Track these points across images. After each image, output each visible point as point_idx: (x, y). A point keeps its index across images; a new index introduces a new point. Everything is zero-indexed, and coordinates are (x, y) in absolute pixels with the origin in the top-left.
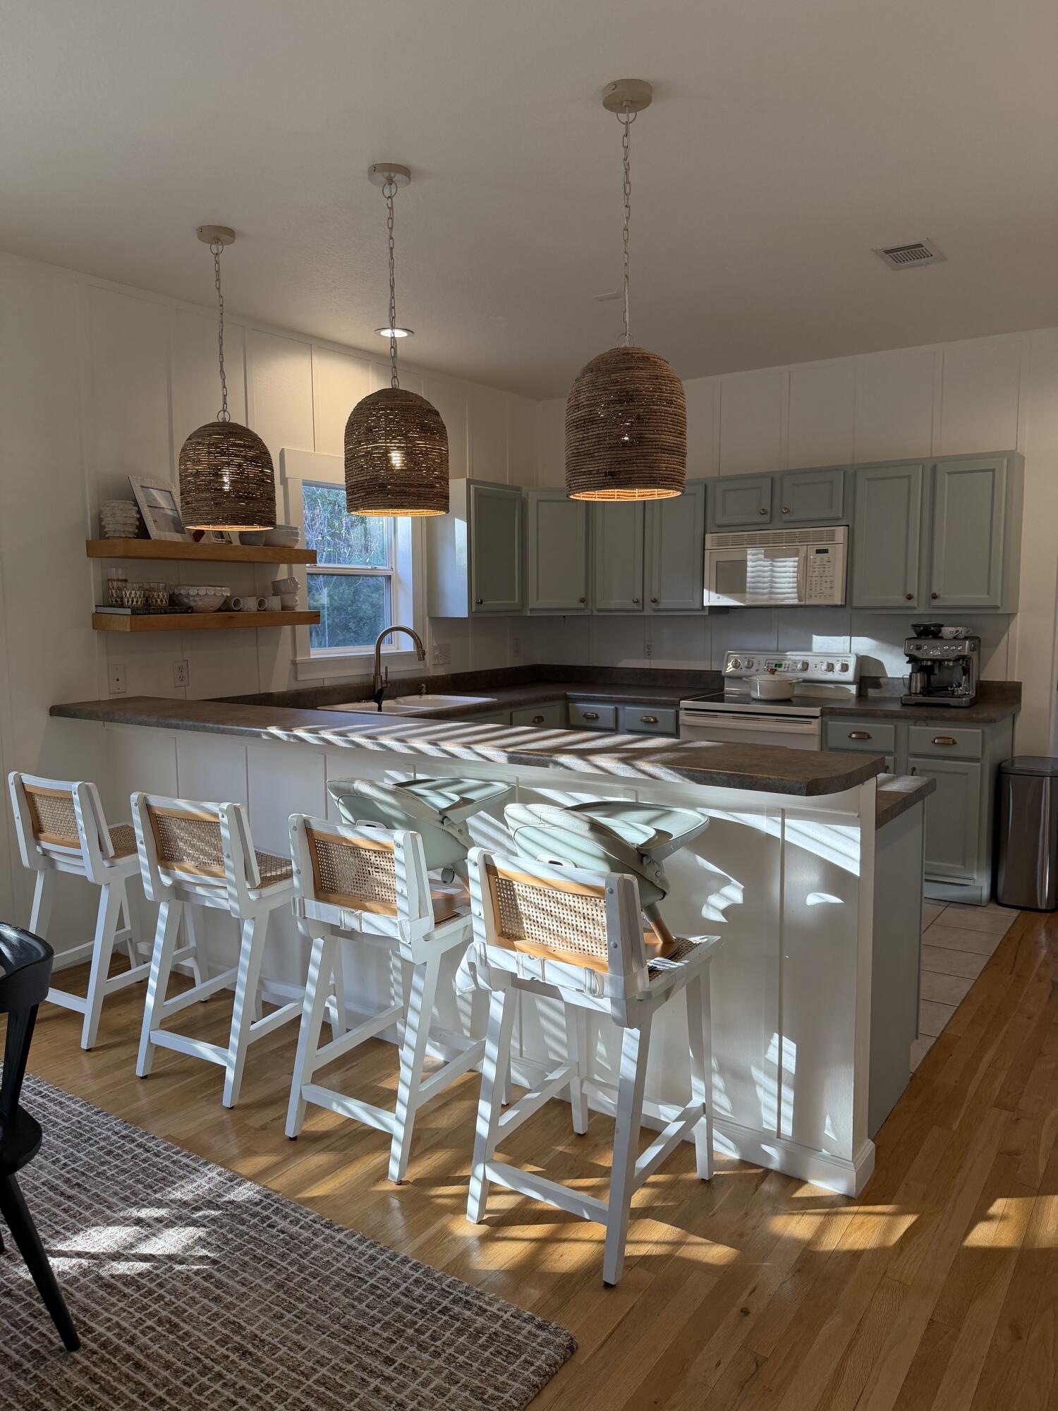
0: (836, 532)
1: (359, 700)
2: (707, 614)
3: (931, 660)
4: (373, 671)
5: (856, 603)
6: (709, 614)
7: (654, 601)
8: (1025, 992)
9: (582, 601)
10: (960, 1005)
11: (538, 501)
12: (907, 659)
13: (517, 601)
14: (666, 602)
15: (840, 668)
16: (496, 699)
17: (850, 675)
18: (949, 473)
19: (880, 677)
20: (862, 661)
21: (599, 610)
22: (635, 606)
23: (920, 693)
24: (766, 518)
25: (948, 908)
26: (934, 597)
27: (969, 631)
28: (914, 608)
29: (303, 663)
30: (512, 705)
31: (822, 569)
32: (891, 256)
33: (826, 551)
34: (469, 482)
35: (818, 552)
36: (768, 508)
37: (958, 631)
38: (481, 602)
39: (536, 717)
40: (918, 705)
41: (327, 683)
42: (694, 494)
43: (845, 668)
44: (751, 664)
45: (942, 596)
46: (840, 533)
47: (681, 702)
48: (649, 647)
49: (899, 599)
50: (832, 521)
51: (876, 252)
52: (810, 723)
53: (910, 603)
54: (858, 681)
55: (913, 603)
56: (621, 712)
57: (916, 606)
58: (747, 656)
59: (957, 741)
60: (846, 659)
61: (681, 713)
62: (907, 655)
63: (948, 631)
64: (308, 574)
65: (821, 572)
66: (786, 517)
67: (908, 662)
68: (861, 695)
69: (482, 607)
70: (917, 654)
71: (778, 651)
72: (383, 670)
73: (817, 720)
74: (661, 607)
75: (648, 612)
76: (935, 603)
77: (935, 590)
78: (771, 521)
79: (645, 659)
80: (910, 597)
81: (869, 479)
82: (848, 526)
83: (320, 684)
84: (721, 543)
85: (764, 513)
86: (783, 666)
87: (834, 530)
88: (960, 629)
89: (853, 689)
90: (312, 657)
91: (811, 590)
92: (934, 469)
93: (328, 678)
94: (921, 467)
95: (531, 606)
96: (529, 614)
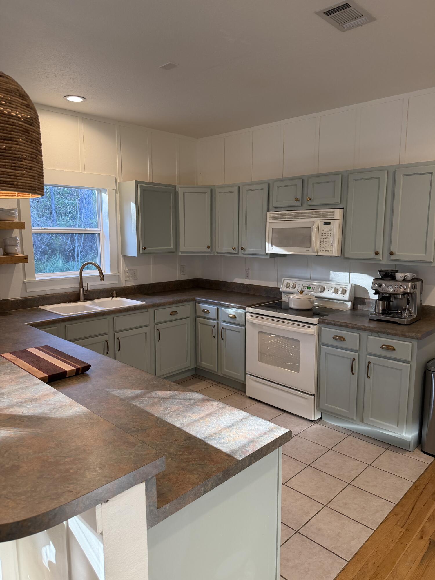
0: (335, 212)
1: (69, 302)
2: (269, 257)
3: (388, 293)
4: (78, 285)
5: (346, 256)
6: (270, 257)
7: (242, 249)
8: (406, 550)
9: (208, 247)
10: (351, 560)
11: (184, 193)
12: (374, 291)
13: (172, 247)
14: (249, 250)
15: (341, 292)
16: (144, 303)
17: (346, 297)
18: (404, 175)
19: (365, 298)
20: (356, 288)
21: (218, 253)
22: (233, 251)
23: (381, 313)
24: (299, 203)
25: (387, 450)
26: (391, 254)
27: (414, 275)
28: (380, 260)
29: (30, 283)
30: (154, 306)
31: (326, 235)
32: (330, 17)
33: (329, 224)
34: (137, 183)
35: (325, 224)
36: (299, 196)
37: (406, 276)
38: (145, 248)
39: (172, 312)
40: (378, 320)
41: (48, 293)
42: (263, 189)
43: (344, 292)
44: (295, 286)
45: (397, 253)
46: (338, 213)
47: (247, 308)
48: (248, 272)
49: (372, 255)
50: (334, 206)
51: (317, 13)
52: (311, 328)
53: (377, 257)
54: (353, 300)
55: (379, 257)
56: (220, 310)
57: (381, 259)
58: (293, 281)
59: (395, 348)
60: (346, 287)
61: (247, 314)
62: (373, 289)
63: (399, 276)
64: (33, 233)
65: (326, 236)
66: (309, 203)
67: (374, 294)
68: (354, 308)
69: (146, 251)
70: (380, 289)
71: (311, 279)
72: (84, 285)
73: (315, 326)
74: (246, 252)
75: (240, 255)
76: (392, 257)
77: (393, 250)
78: (302, 205)
79: (245, 279)
80: (377, 253)
81: (355, 180)
82: (343, 208)
83: (43, 293)
84: (275, 217)
85: (297, 200)
86: (311, 288)
87: (334, 211)
88: (408, 274)
89: (349, 304)
90: (37, 279)
91: (320, 246)
92: (395, 173)
93: (49, 290)
94: (386, 172)
95: (181, 250)
96: (180, 254)
